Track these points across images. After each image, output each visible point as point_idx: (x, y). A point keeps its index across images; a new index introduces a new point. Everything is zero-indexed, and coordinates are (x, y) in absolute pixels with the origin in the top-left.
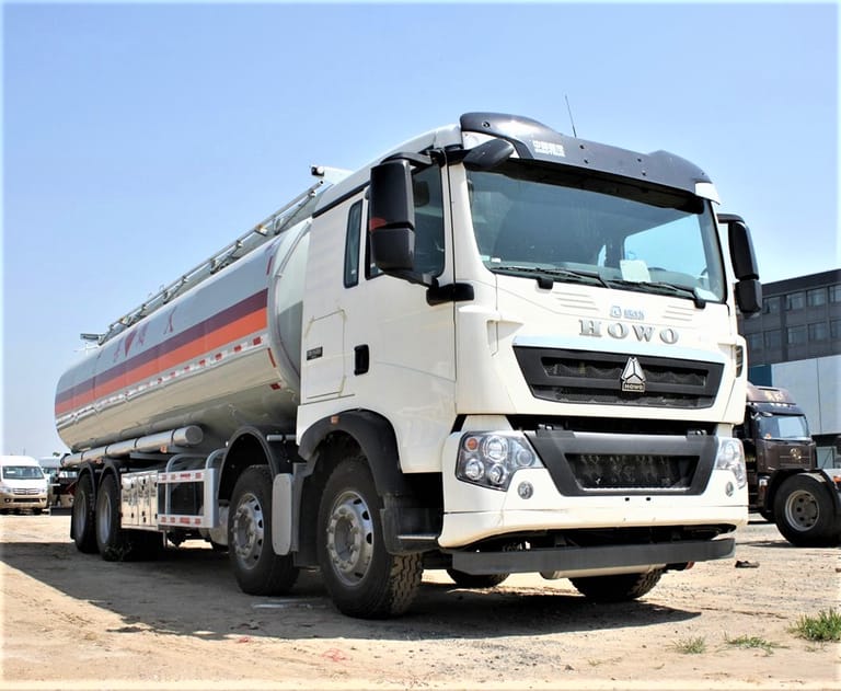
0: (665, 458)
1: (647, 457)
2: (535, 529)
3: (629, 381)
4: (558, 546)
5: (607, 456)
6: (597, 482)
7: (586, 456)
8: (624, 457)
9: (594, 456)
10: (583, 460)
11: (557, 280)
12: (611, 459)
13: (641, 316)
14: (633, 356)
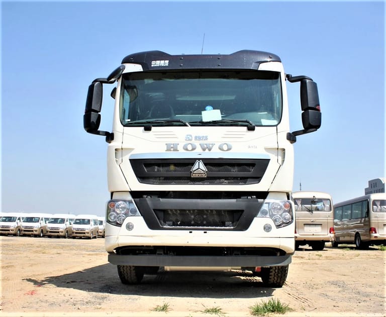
0: (225, 211)
1: (212, 211)
2: (145, 245)
3: (195, 172)
4: (158, 254)
5: (185, 210)
6: (179, 223)
7: (171, 210)
8: (196, 211)
9: (176, 210)
10: (170, 212)
11: (154, 126)
12: (187, 212)
13: (206, 138)
14: (199, 159)
